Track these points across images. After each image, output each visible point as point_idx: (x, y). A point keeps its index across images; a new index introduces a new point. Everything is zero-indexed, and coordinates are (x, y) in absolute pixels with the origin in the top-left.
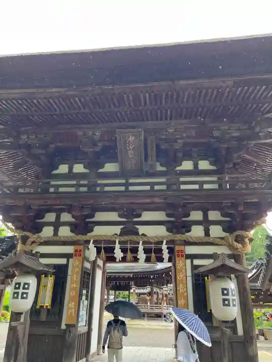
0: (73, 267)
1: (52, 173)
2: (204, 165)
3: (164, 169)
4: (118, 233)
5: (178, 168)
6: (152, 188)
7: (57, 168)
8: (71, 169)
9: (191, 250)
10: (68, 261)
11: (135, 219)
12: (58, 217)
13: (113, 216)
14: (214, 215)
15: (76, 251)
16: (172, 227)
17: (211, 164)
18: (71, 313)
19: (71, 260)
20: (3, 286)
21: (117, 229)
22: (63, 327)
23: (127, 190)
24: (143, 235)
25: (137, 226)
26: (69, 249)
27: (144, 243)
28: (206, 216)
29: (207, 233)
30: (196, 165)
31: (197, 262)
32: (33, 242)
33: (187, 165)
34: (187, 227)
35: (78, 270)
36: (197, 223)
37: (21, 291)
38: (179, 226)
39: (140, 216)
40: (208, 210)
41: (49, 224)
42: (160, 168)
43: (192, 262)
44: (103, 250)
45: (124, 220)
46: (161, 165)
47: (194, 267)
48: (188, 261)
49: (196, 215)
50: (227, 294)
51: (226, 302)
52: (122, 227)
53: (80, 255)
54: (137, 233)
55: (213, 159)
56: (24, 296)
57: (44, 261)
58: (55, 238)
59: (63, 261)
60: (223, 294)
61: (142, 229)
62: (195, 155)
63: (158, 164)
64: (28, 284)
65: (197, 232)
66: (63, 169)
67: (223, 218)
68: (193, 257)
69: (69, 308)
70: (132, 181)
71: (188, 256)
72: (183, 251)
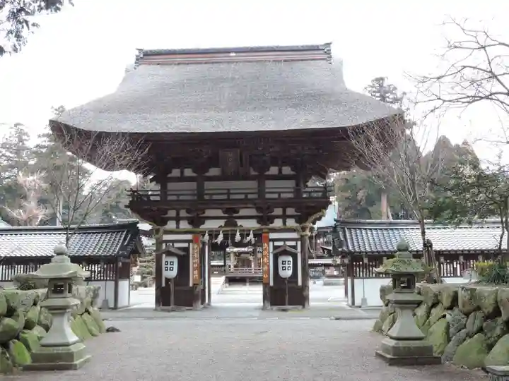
0: (193, 249)
2: (287, 170)
3: (256, 173)
4: (223, 225)
5: (267, 173)
6: (246, 196)
7: (171, 172)
9: (272, 236)
10: (189, 245)
11: (235, 215)
12: (178, 214)
13: (219, 213)
14: (290, 211)
15: (194, 238)
16: (261, 220)
17: (292, 170)
18: (196, 277)
19: (191, 245)
21: (222, 222)
22: (191, 285)
23: (228, 199)
24: (241, 226)
25: (236, 220)
26: (189, 237)
27: (240, 231)
28: (284, 211)
29: (284, 223)
30: (280, 171)
31: (277, 244)
33: (274, 170)
34: (271, 220)
35: (197, 251)
36: (278, 217)
37: (169, 266)
38: (265, 219)
39: (238, 212)
40: (287, 207)
41: (171, 218)
42: (253, 173)
43: (273, 244)
45: (226, 215)
46: (254, 170)
47: (275, 248)
48: (271, 243)
49: (278, 211)
51: (284, 268)
52: (225, 220)
54: (236, 225)
55: (294, 166)
56: (172, 269)
57: (177, 245)
58: (177, 230)
59: (186, 245)
60: (283, 264)
61: (240, 222)
62: (280, 162)
63: (252, 170)
64: (173, 262)
65: (278, 223)
66: (176, 173)
67: (296, 213)
68: (274, 240)
69: (194, 274)
70: (232, 191)
71: (271, 240)
72: (268, 237)
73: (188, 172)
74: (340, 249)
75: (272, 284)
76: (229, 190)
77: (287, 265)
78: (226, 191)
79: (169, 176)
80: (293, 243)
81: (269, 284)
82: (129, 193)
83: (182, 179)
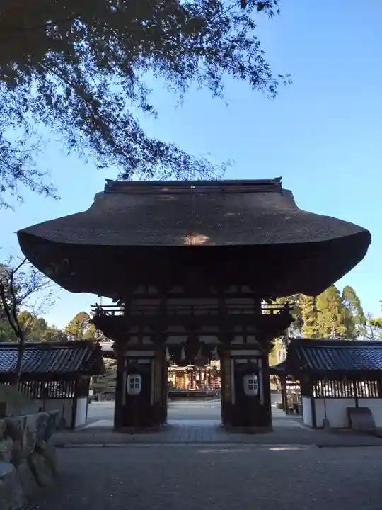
2: (246, 289)
3: (217, 292)
4: (185, 342)
5: (227, 292)
6: (210, 312)
7: (136, 289)
8: (146, 290)
9: (234, 353)
10: (151, 361)
11: (197, 331)
12: (141, 330)
13: (181, 329)
14: (250, 328)
15: (156, 355)
17: (250, 289)
19: (153, 361)
21: (184, 339)
23: (192, 315)
24: (203, 342)
25: (198, 336)
26: (151, 353)
28: (244, 329)
29: (245, 341)
30: (239, 290)
31: (238, 361)
33: (233, 289)
34: (232, 336)
36: (238, 334)
37: (135, 383)
38: (227, 337)
39: (200, 329)
40: (247, 325)
41: (134, 335)
42: (213, 291)
43: (235, 361)
45: (188, 331)
47: (237, 366)
48: (232, 361)
49: (238, 329)
52: (187, 337)
54: (198, 341)
55: (252, 285)
57: (140, 361)
58: (140, 346)
59: (146, 361)
60: (249, 383)
61: (202, 339)
63: (212, 288)
65: (238, 340)
66: (140, 290)
67: (257, 331)
68: (235, 357)
69: (155, 392)
70: (195, 307)
71: (232, 357)
72: (230, 353)
74: (301, 368)
75: (233, 402)
76: (192, 306)
77: (253, 384)
78: (189, 307)
79: (135, 292)
80: (255, 361)
82: (94, 308)
83: (147, 296)
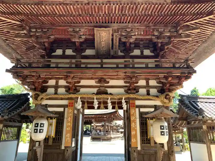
0: (68, 113)
1: (52, 54)
2: (147, 52)
3: (123, 54)
4: (95, 93)
5: (131, 54)
6: (117, 66)
7: (55, 52)
8: (64, 52)
9: (138, 103)
10: (64, 109)
11: (106, 85)
12: (57, 83)
13: (92, 82)
14: (153, 83)
15: (70, 103)
16: (128, 89)
17: (151, 52)
18: (68, 140)
19: (66, 109)
20: (20, 124)
22: (63, 148)
24: (110, 94)
25: (107, 89)
26: (65, 102)
27: (111, 99)
28: (147, 83)
30: (142, 52)
31: (142, 110)
32: (42, 98)
33: (137, 52)
34: (137, 89)
35: (71, 115)
37: (39, 128)
38: (132, 89)
39: (108, 83)
40: (149, 79)
41: (51, 87)
42: (120, 54)
43: (139, 110)
44: (86, 103)
45: (99, 85)
46: (121, 52)
47: (141, 114)
48: (137, 109)
49: (142, 82)
50: (163, 129)
51: (163, 133)
52: (97, 89)
53: (72, 106)
54: (107, 93)
55: (152, 49)
56: (41, 131)
57: (50, 109)
59: (61, 109)
60: (161, 129)
62: (141, 46)
63: (119, 51)
64: (43, 124)
66: (59, 52)
67: (158, 85)
68: (140, 107)
69: (66, 138)
71: (137, 106)
72: (134, 104)
73: (69, 52)
75: (139, 148)
76: (102, 67)
77: (165, 130)
79: (53, 54)
81: (137, 148)
83: (64, 56)
